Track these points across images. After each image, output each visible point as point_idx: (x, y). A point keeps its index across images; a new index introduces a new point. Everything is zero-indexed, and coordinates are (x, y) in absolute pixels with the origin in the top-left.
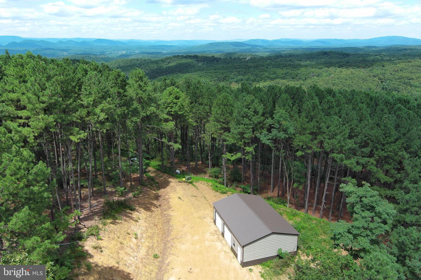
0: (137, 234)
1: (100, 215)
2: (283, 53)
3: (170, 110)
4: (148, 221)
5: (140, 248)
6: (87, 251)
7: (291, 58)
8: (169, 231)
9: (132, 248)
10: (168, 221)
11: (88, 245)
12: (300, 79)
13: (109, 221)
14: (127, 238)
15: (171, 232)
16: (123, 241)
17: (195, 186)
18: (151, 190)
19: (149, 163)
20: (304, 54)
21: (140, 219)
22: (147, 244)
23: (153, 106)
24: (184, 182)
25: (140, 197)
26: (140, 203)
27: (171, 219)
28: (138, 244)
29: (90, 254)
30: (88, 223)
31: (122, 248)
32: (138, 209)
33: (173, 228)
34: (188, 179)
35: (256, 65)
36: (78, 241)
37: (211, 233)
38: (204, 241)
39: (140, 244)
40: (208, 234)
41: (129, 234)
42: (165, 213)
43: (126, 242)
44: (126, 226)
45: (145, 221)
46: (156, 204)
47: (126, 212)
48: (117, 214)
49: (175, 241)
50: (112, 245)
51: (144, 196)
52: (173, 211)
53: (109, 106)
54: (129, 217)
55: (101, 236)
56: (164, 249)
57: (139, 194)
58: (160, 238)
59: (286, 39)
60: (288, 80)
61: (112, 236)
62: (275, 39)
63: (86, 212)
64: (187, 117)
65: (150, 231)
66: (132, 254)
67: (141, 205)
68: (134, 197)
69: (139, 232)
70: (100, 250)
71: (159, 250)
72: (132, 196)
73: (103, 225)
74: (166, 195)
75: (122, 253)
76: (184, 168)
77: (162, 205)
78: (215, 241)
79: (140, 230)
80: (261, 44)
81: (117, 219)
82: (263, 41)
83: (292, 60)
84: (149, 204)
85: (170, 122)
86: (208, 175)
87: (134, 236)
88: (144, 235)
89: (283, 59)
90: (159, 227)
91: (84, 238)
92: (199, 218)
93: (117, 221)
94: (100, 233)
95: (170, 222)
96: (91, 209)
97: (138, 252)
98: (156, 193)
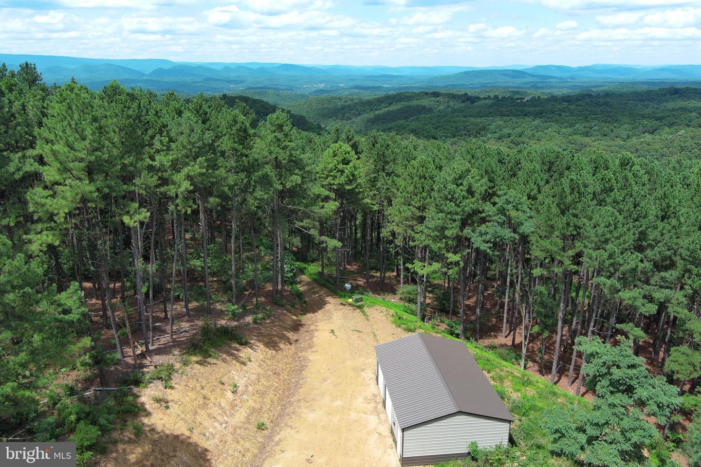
0: (238, 385)
1: (184, 349)
2: (594, 90)
3: (332, 182)
4: (264, 365)
5: (237, 409)
6: (143, 404)
7: (608, 99)
8: (297, 385)
9: (223, 408)
10: (302, 369)
11: (147, 395)
12: (617, 137)
13: (194, 358)
14: (218, 390)
15: (299, 388)
16: (209, 394)
17: (365, 315)
18: (289, 314)
19: (305, 268)
20: (636, 92)
21: (250, 361)
22: (251, 403)
23: (298, 175)
24: (350, 305)
25: (265, 323)
26: (262, 333)
27: (307, 366)
28: (235, 402)
29: (145, 410)
30: (158, 359)
31: (204, 406)
32: (253, 344)
33: (306, 381)
34: (357, 301)
35: (540, 110)
36: (133, 387)
37: (365, 398)
38: (350, 410)
39: (238, 402)
40: (360, 399)
41: (223, 384)
42: (301, 354)
43: (214, 396)
44: (222, 370)
45: (260, 366)
46: (290, 337)
47: (231, 347)
48: (213, 348)
49: (302, 404)
50: (188, 399)
51: (272, 322)
52: (315, 352)
53: (199, 170)
54: (233, 355)
55: (173, 383)
56: (279, 415)
57: (264, 319)
58: (278, 395)
59: (604, 65)
60: (593, 138)
61: (192, 384)
62: (583, 65)
63: (164, 339)
64: (361, 196)
65: (264, 382)
66: (219, 418)
67: (261, 337)
68: (255, 322)
69: (241, 383)
70: (165, 405)
71: (270, 416)
72: (251, 321)
73: (182, 364)
74: (312, 324)
75: (202, 414)
76: (361, 282)
77: (301, 341)
78: (368, 413)
79: (246, 379)
80: (557, 74)
81: (210, 356)
82: (560, 68)
83: (610, 102)
84: (278, 337)
85: (331, 202)
86: (398, 296)
87: (231, 388)
88: (250, 388)
89: (591, 101)
90: (281, 377)
91: (143, 383)
92: (355, 369)
93: (209, 360)
94: (172, 377)
95: (303, 370)
96: (174, 337)
97: (232, 415)
98: (298, 320)
